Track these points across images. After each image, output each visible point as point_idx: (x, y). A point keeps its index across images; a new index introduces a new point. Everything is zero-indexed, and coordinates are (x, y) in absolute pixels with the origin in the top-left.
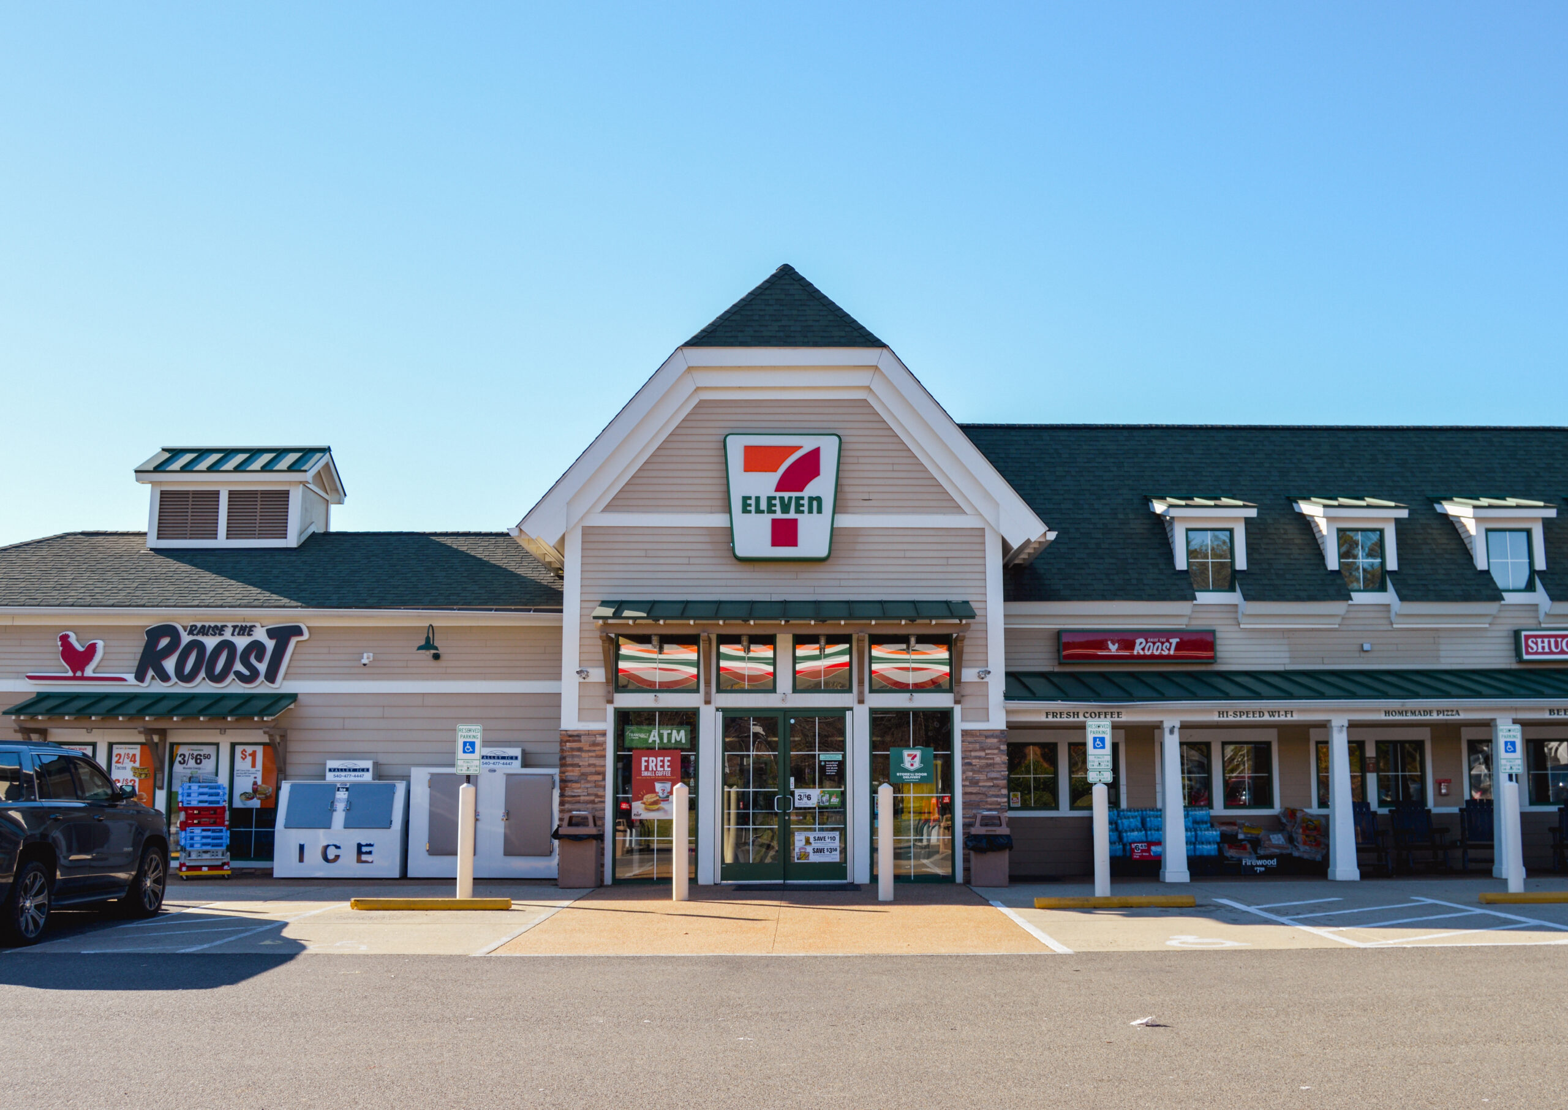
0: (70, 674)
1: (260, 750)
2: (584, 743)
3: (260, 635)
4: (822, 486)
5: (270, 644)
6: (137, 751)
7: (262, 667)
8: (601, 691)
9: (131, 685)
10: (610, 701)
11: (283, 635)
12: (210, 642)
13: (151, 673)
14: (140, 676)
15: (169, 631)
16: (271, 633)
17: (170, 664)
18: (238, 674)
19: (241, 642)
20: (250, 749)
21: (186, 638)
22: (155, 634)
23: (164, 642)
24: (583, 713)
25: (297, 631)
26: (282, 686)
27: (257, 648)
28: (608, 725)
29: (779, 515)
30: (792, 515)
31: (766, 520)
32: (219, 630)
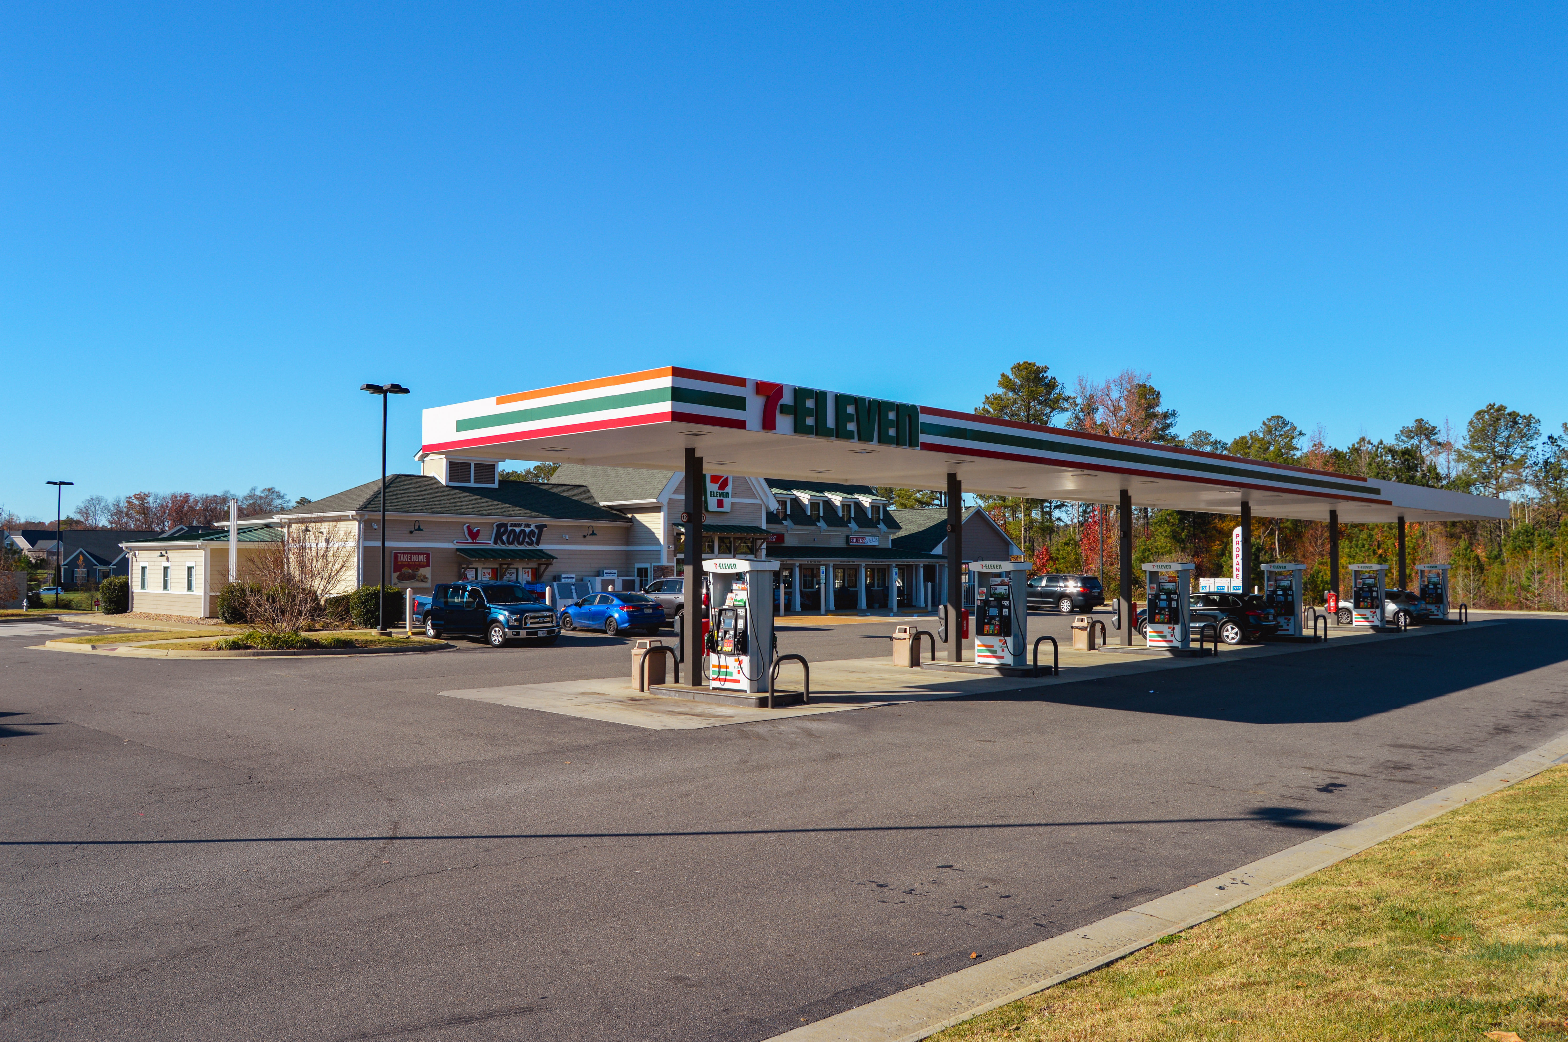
0: (470, 540)
1: (530, 570)
2: (669, 570)
3: (533, 528)
4: (729, 489)
5: (536, 531)
6: (490, 571)
7: (534, 539)
8: (672, 553)
9: (492, 546)
10: (675, 556)
11: (541, 528)
12: (517, 529)
13: (499, 542)
14: (495, 543)
15: (505, 525)
16: (537, 527)
17: (504, 538)
18: (527, 542)
19: (527, 530)
20: (527, 570)
21: (510, 528)
22: (499, 526)
23: (502, 529)
24: (669, 560)
25: (545, 526)
26: (541, 547)
27: (532, 532)
28: (674, 564)
29: (719, 498)
30: (722, 498)
31: (716, 499)
32: (519, 525)
